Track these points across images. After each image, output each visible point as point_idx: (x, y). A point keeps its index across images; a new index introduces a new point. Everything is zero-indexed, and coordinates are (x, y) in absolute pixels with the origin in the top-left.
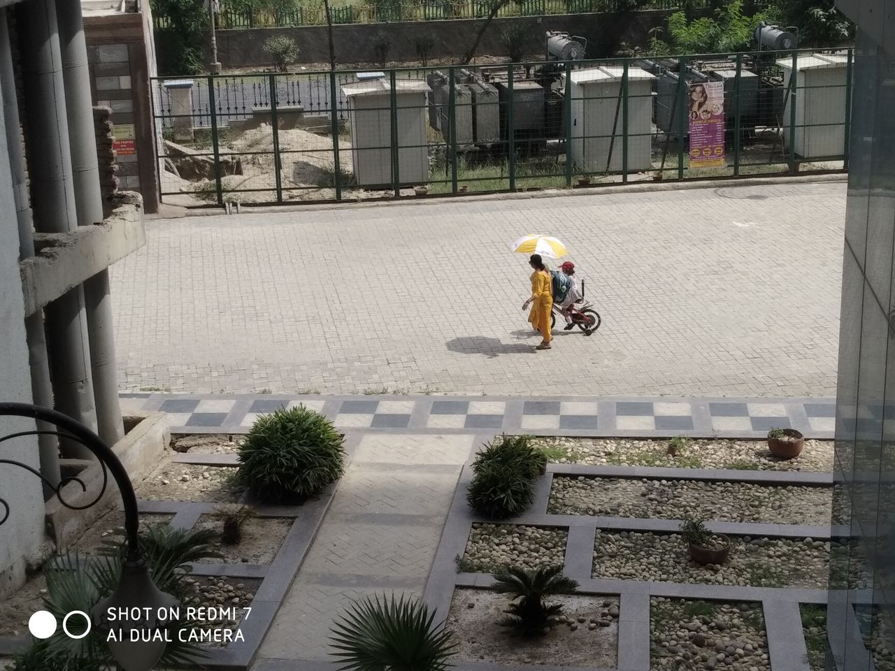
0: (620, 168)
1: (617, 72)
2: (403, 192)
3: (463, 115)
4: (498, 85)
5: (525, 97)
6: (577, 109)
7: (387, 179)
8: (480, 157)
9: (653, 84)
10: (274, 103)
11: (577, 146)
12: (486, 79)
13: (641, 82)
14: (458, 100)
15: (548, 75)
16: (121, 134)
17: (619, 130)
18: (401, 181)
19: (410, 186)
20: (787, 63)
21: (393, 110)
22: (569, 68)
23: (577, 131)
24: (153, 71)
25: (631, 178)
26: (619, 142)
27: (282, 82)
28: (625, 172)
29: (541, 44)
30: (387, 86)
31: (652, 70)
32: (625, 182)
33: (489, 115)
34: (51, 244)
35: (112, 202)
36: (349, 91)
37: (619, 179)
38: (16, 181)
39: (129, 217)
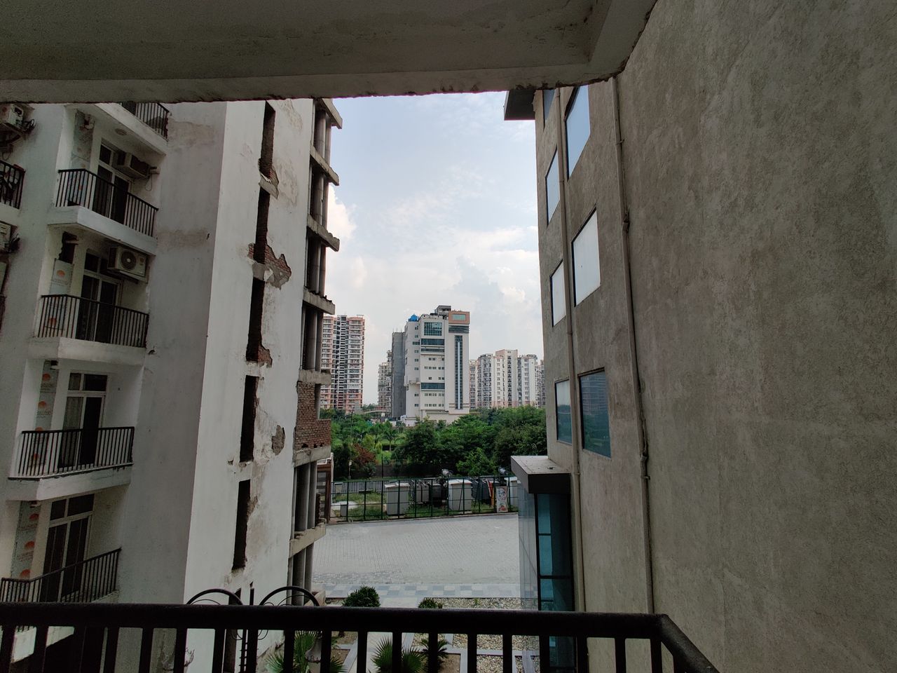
0: (462, 509)
1: (461, 481)
2: (401, 517)
3: (418, 493)
4: (429, 484)
5: (436, 488)
6: (450, 492)
7: (396, 513)
8: (425, 504)
9: (471, 485)
10: (366, 489)
11: (450, 503)
12: (425, 483)
13: (468, 484)
14: (417, 489)
15: (442, 482)
16: (322, 498)
17: (462, 498)
18: (400, 513)
19: (402, 515)
20: (507, 479)
21: (399, 491)
22: (448, 480)
23: (450, 498)
24: (332, 481)
25: (465, 513)
26: (462, 501)
27: (368, 483)
28: (464, 511)
29: (440, 473)
30: (398, 485)
31: (471, 481)
33: (426, 493)
34: (299, 535)
35: (318, 522)
36: (387, 486)
37: (462, 513)
38: (292, 516)
39: (322, 526)
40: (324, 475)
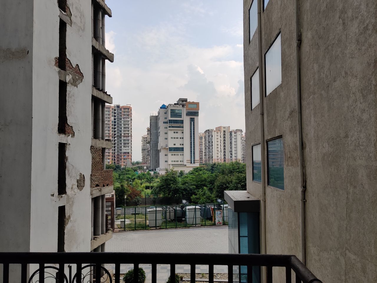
0: (195, 223)
1: (194, 207)
2: (157, 228)
3: (168, 214)
4: (174, 209)
5: (178, 211)
6: (187, 213)
7: (154, 226)
8: (172, 221)
9: (200, 209)
10: (135, 212)
11: (187, 220)
12: (172, 208)
13: (198, 209)
14: (167, 212)
15: (182, 207)
16: (109, 217)
17: (195, 217)
18: (157, 226)
19: (158, 227)
20: (222, 206)
21: (156, 213)
22: (186, 206)
23: (187, 217)
24: (115, 207)
25: (197, 225)
26: (195, 219)
27: (137, 209)
28: (196, 224)
29: (181, 202)
30: (155, 209)
31: (200, 207)
32: (196, 226)
33: (172, 214)
34: (96, 238)
35: (107, 230)
36: (148, 210)
37: (195, 225)
38: (92, 227)
39: (110, 233)
40: (110, 204)
